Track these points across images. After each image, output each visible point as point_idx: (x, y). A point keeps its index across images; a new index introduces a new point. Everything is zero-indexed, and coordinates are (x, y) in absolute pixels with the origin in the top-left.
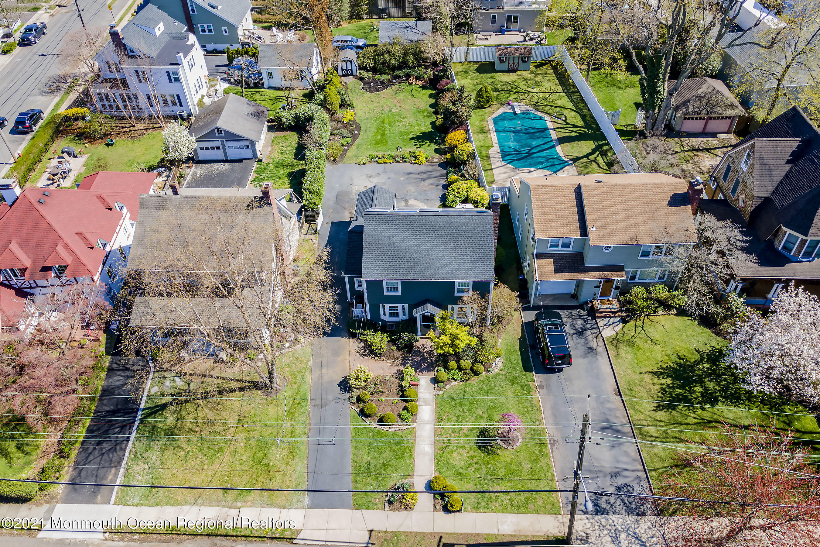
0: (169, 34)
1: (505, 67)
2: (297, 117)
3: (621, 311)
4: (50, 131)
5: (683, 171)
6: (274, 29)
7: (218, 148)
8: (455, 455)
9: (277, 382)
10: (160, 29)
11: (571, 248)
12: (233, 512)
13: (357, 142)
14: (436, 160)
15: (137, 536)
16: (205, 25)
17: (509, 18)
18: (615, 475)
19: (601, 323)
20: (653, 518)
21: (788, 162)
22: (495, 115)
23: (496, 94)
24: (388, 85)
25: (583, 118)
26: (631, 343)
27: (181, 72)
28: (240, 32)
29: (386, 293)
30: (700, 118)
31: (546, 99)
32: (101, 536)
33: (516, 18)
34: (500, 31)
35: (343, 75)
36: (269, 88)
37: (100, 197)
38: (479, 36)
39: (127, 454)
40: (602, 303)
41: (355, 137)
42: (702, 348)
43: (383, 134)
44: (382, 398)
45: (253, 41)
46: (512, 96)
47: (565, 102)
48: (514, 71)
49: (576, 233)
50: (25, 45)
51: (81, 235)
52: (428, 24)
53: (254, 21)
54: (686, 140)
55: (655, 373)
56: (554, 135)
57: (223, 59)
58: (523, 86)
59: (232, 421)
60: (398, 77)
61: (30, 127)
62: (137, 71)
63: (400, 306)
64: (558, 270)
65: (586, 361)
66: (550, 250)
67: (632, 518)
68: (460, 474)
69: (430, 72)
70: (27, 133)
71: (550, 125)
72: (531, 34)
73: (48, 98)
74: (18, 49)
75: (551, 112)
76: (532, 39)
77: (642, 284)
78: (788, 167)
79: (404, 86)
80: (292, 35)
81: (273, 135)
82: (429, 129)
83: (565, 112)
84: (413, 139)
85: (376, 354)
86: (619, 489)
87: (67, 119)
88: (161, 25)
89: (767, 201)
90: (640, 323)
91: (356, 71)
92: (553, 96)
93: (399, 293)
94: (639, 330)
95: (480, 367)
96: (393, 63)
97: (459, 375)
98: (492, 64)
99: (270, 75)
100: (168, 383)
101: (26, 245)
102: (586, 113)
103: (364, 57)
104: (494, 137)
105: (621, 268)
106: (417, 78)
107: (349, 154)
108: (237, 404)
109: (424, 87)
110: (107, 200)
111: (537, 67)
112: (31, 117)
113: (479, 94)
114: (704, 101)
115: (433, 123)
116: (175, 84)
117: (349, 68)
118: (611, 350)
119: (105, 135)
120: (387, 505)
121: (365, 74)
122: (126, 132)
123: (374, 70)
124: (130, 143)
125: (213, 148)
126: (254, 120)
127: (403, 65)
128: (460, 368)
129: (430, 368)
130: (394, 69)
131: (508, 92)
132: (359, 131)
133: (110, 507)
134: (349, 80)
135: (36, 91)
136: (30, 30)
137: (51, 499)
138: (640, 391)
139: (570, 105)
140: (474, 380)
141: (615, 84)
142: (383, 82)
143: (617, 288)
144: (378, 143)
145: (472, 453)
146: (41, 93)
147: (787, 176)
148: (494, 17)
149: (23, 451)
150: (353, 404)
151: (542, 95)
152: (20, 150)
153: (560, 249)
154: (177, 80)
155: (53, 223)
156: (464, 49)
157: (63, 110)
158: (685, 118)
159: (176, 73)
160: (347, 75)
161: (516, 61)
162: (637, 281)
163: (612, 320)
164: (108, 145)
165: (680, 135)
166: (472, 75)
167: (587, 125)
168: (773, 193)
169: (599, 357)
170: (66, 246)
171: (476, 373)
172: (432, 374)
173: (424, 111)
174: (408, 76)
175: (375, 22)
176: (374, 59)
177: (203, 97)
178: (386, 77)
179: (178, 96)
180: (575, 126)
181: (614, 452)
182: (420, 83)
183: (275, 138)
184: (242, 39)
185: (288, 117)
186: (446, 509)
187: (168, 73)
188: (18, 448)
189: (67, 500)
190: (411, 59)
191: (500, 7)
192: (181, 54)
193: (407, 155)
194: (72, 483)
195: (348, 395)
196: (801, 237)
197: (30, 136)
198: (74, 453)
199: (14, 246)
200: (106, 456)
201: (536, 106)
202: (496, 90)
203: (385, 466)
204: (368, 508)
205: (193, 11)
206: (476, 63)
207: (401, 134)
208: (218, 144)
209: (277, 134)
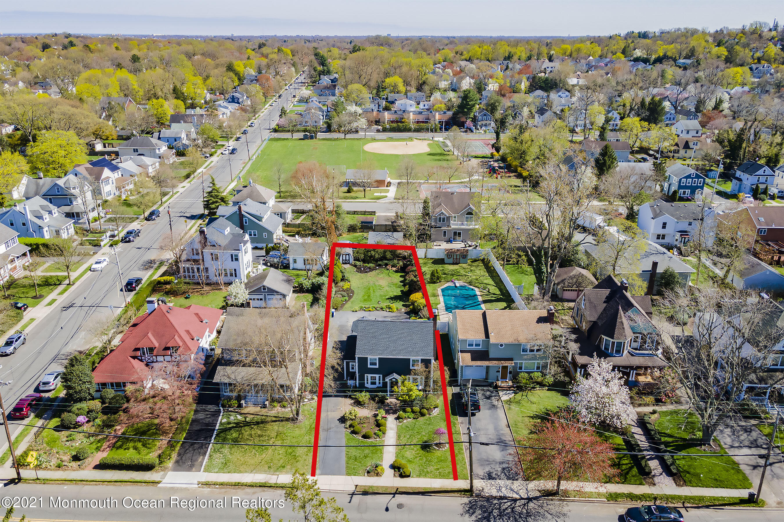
0: (233, 234)
1: (451, 261)
2: (313, 284)
3: (514, 388)
4: (150, 289)
5: (562, 319)
6: (297, 236)
7: (261, 299)
8: (407, 453)
9: (300, 417)
10: (227, 231)
11: (481, 347)
12: (275, 477)
13: (351, 300)
14: (403, 310)
15: (217, 486)
16: (252, 231)
17: (455, 233)
18: (501, 463)
19: (501, 393)
20: (522, 482)
21: (605, 302)
22: (443, 287)
23: (444, 276)
24: (373, 270)
25: (500, 290)
26: (518, 402)
27: (240, 255)
28: (275, 237)
29: (369, 366)
30: (574, 290)
31: (477, 279)
32: (197, 486)
33: (459, 234)
34: (449, 241)
35: (343, 263)
36: (293, 269)
37: (197, 314)
38: (435, 244)
39: (209, 449)
40: (502, 382)
41: (350, 297)
42: (561, 406)
43: (369, 296)
44: (364, 425)
45: (283, 242)
46: (455, 277)
47: (490, 281)
48: (457, 264)
49: (483, 337)
50: (126, 242)
51: (188, 332)
52: (401, 234)
53: (283, 232)
54: (566, 304)
55: (531, 417)
56: (480, 299)
57: (263, 253)
58: (462, 272)
59: (274, 434)
60: (380, 266)
61: (135, 287)
62: (212, 254)
63: (377, 376)
64: (473, 359)
65: (490, 411)
66: (469, 348)
67: (510, 481)
68: (410, 461)
69: (401, 263)
70: (132, 291)
71: (478, 293)
72: (470, 243)
73: (144, 272)
74: (121, 244)
75: (479, 286)
76: (470, 246)
77: (526, 372)
78: (605, 305)
79: (384, 270)
80: (308, 240)
81: (296, 295)
82: (400, 294)
83: (489, 287)
84: (388, 299)
85: (361, 405)
86: (504, 469)
87: (159, 283)
88: (228, 229)
89: (595, 323)
90: (525, 394)
91: (352, 261)
92: (482, 278)
93: (377, 367)
94: (524, 397)
95: (425, 411)
96: (377, 256)
97: (412, 415)
98: (443, 260)
99: (295, 261)
100: (232, 418)
101: (157, 335)
102: (502, 287)
103: (357, 253)
104: (441, 299)
105: (511, 359)
106: (393, 266)
107: (346, 306)
108: (276, 428)
109: (396, 272)
110: (201, 316)
111: (472, 262)
112: (136, 281)
113: (432, 274)
114: (575, 280)
115: (402, 291)
116: (235, 262)
117: (347, 259)
118: (506, 406)
119: (184, 293)
120: (366, 474)
121: (358, 263)
122: (197, 291)
123: (364, 261)
124: (201, 297)
125: (258, 299)
126: (286, 284)
127: (384, 258)
128: (413, 412)
129: (395, 412)
130: (377, 261)
131: (453, 275)
132: (353, 294)
133: (201, 473)
134: (347, 266)
135: (136, 268)
136: (131, 233)
137: (165, 469)
138: (521, 425)
139: (492, 283)
140: (421, 419)
141: (523, 272)
142: (369, 268)
143: (510, 373)
144: (365, 300)
145: (418, 452)
146: (139, 269)
147: (604, 309)
148: (445, 232)
149: (146, 447)
150: (346, 428)
151: (474, 277)
152: (129, 299)
153: (474, 348)
154: (237, 259)
155: (174, 323)
156: (424, 250)
157: (156, 277)
158: (564, 290)
159: (236, 256)
160: (346, 263)
161: (458, 257)
162: (523, 370)
163: (508, 392)
164: (186, 298)
165: (562, 300)
166: (429, 265)
167: (502, 294)
168: (598, 319)
169: (498, 410)
170: (180, 337)
171: (423, 415)
172: (396, 416)
173: (396, 285)
174: (386, 265)
175: (365, 234)
176: (364, 254)
177: (249, 272)
178: (371, 265)
179: (235, 270)
180: (494, 294)
181: (502, 453)
182: (394, 269)
183: (298, 297)
184: (275, 241)
185: (307, 284)
186: (402, 476)
187: (232, 255)
188: (144, 445)
189: (175, 470)
190: (389, 255)
191: (449, 226)
192: (242, 244)
193: (384, 307)
194: (177, 462)
195: (343, 425)
196: (611, 340)
197: (134, 292)
198: (177, 449)
199: (150, 335)
200: (196, 451)
201: (470, 283)
202: (445, 274)
203: (366, 457)
204: (355, 475)
205: (246, 223)
206: (432, 259)
207: (381, 296)
208: (262, 297)
209: (299, 294)
